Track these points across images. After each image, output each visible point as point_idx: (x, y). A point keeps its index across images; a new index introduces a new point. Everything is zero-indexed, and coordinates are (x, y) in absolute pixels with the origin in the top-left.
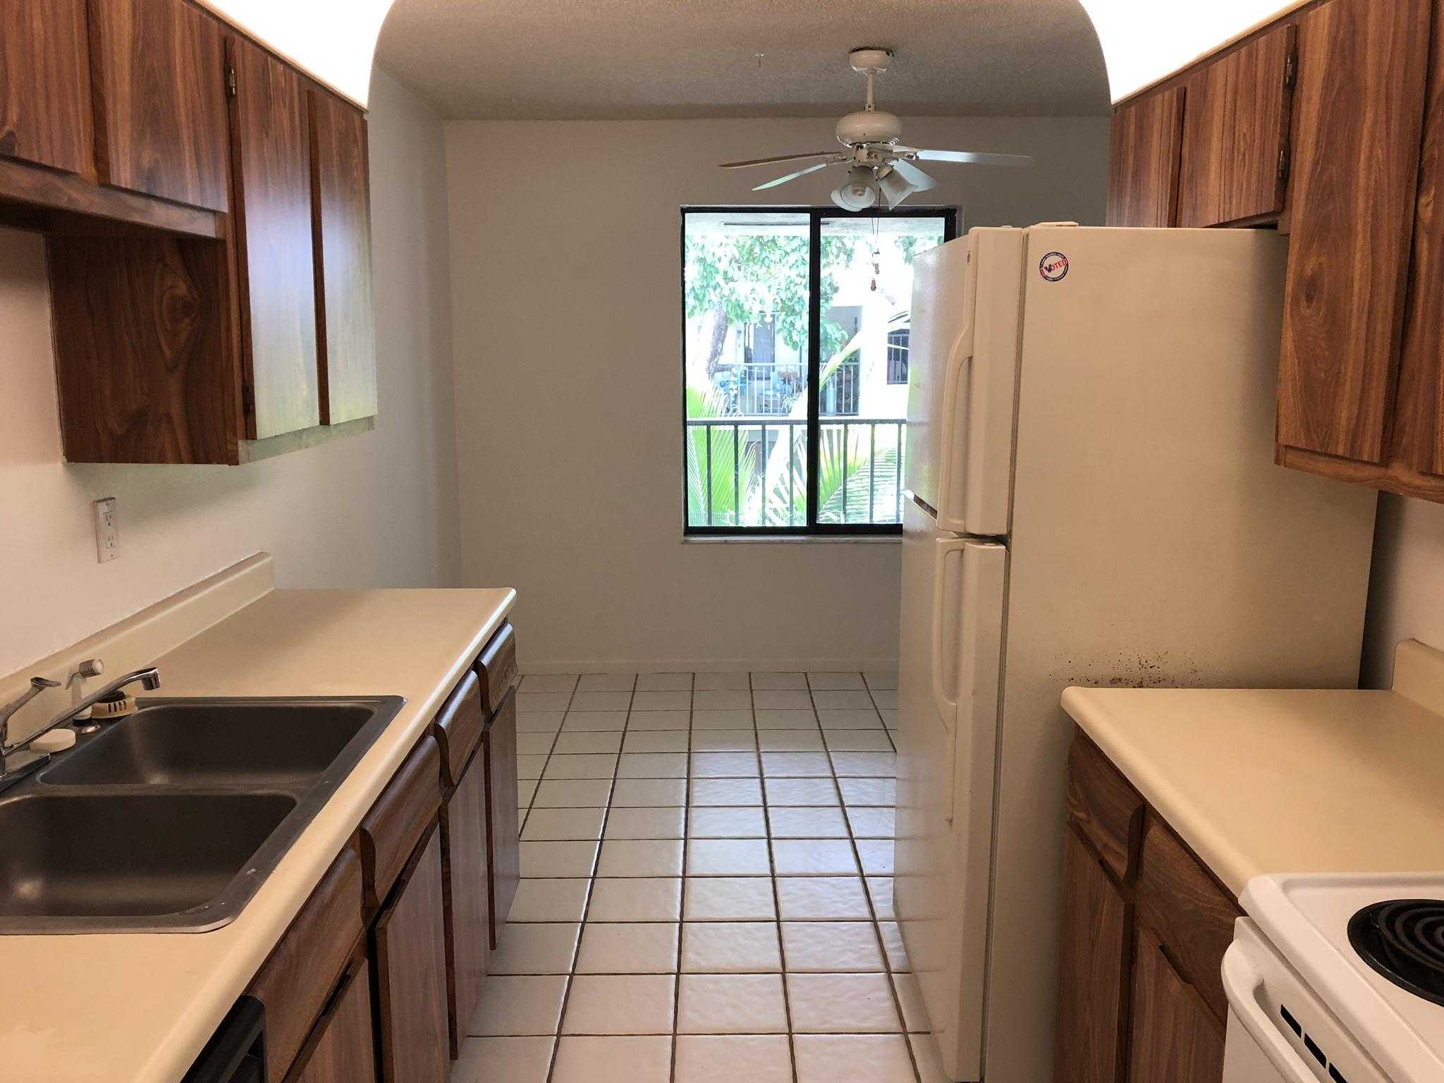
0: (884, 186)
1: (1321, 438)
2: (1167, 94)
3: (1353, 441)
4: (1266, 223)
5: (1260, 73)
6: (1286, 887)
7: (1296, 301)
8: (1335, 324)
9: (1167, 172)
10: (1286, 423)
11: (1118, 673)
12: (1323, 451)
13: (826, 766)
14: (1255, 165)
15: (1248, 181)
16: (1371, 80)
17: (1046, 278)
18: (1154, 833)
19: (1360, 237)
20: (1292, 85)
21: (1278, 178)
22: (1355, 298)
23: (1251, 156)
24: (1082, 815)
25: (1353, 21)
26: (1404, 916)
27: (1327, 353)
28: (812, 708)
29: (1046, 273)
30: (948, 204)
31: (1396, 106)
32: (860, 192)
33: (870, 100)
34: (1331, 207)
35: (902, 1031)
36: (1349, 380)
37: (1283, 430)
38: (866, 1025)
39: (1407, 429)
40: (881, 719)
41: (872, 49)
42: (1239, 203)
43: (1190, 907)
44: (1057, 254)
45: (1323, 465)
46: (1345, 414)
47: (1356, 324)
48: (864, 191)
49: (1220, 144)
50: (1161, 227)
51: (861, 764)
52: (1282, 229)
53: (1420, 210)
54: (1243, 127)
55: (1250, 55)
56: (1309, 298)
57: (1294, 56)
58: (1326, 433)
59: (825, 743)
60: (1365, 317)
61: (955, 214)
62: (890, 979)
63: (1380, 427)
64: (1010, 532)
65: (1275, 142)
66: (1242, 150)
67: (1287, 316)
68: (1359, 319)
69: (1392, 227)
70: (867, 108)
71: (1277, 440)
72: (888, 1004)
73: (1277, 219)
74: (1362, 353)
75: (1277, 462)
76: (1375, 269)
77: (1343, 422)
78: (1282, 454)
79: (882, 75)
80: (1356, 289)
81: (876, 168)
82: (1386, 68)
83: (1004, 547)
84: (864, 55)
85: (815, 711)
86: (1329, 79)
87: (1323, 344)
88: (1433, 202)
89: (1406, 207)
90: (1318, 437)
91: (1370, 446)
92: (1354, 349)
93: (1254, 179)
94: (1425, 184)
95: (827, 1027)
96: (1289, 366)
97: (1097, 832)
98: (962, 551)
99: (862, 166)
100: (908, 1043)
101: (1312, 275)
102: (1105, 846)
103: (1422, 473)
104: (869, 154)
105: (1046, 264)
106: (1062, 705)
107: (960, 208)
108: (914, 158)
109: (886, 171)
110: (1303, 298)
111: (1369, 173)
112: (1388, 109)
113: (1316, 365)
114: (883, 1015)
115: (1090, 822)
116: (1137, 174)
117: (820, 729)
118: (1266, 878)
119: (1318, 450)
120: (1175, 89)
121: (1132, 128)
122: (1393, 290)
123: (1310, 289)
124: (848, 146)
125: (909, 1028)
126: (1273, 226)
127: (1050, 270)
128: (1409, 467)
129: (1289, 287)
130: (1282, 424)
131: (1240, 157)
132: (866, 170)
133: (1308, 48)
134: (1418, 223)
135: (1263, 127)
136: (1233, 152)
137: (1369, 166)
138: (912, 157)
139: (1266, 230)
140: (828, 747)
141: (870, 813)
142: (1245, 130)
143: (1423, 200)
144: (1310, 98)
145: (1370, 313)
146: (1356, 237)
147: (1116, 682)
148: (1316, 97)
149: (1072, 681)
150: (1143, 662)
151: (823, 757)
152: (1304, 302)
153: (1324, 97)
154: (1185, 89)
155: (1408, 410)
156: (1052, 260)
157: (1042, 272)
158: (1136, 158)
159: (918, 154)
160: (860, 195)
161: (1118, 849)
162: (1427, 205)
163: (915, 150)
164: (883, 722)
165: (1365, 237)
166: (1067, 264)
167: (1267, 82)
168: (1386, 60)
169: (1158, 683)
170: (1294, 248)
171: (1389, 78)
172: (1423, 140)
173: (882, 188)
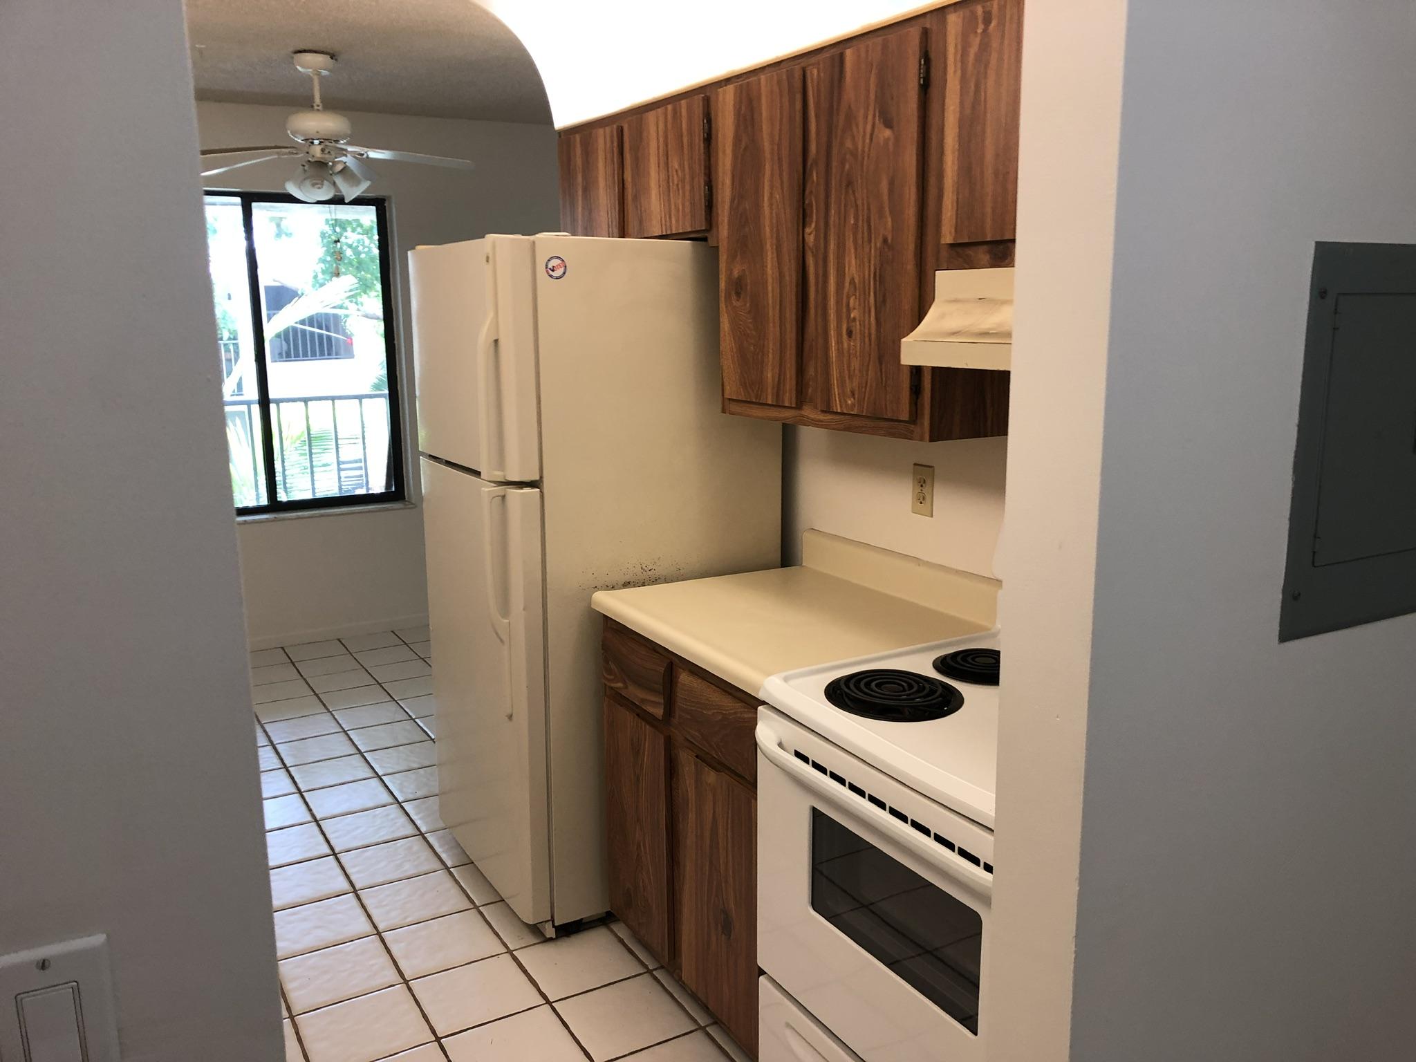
0: (339, 181)
1: (755, 392)
2: (608, 129)
3: (778, 396)
4: (697, 237)
5: (684, 126)
6: (786, 679)
7: (728, 297)
8: (757, 312)
9: (615, 190)
10: (729, 383)
11: (627, 578)
12: (757, 401)
13: (334, 724)
14: (687, 194)
15: (683, 205)
16: (767, 146)
17: (551, 276)
18: (684, 678)
19: (769, 253)
20: (709, 139)
21: (705, 206)
22: (770, 295)
23: (683, 187)
24: (620, 685)
25: (750, 101)
26: (853, 681)
27: (754, 333)
28: (301, 677)
29: (551, 273)
30: (378, 194)
31: (785, 167)
32: (319, 186)
33: (317, 100)
34: (747, 229)
35: (473, 907)
36: (771, 351)
37: (727, 388)
38: (444, 910)
39: (811, 383)
40: (372, 676)
41: (316, 52)
42: (677, 221)
43: (720, 717)
44: (557, 257)
45: (757, 412)
46: (770, 375)
47: (772, 313)
48: (322, 185)
49: (657, 175)
50: (613, 237)
51: (366, 715)
52: (711, 242)
53: (806, 236)
54: (675, 164)
55: (675, 111)
56: (738, 294)
57: (708, 118)
58: (759, 388)
59: (324, 705)
60: (778, 307)
61: (384, 203)
62: (451, 874)
63: (794, 382)
64: (541, 477)
65: (701, 180)
66: (676, 182)
67: (722, 305)
68: (774, 308)
69: (789, 247)
70: (316, 108)
71: (723, 395)
72: (455, 890)
73: (706, 235)
74: (778, 333)
75: (724, 411)
76: (781, 275)
77: (770, 380)
78: (727, 405)
79: (324, 77)
80: (770, 288)
81: (331, 164)
82: (777, 138)
83: (538, 490)
84: (308, 57)
85: (305, 679)
86: (737, 139)
87: (751, 326)
88: (814, 233)
89: (798, 235)
90: (753, 391)
91: (788, 398)
92: (773, 330)
93: (687, 204)
94: (807, 219)
95: (409, 920)
96: (727, 343)
97: (635, 693)
98: (504, 497)
99: (316, 161)
100: (481, 914)
101: (738, 278)
102: (643, 701)
103: (823, 412)
104: (323, 150)
105: (550, 266)
106: (593, 606)
107: (390, 197)
108: (365, 156)
109: (340, 167)
110: (733, 293)
111: (771, 209)
112: (780, 166)
113: (747, 341)
114: (455, 900)
115: (626, 688)
116: (586, 190)
117: (316, 694)
118: (772, 678)
119: (754, 400)
120: (615, 126)
121: (578, 151)
122: (794, 289)
123: (738, 287)
124: (299, 141)
125: (477, 903)
126: (705, 239)
127: (553, 271)
128: (816, 408)
129: (722, 285)
130: (726, 384)
131: (675, 187)
132: (321, 165)
133: (720, 114)
134: (806, 245)
135: (691, 168)
136: (668, 183)
137: (771, 205)
138: (363, 155)
139: (699, 242)
140: (329, 707)
141: (388, 754)
142: (677, 167)
143: (808, 230)
144: (724, 152)
145: (781, 305)
146: (767, 254)
147: (626, 585)
148: (729, 151)
149: (596, 588)
150: (644, 567)
151: (327, 717)
152: (734, 297)
153: (734, 151)
154: (622, 127)
155: (811, 371)
156: (555, 262)
157: (548, 272)
158: (585, 178)
159: (369, 153)
160: (319, 188)
161: (653, 699)
162: (810, 234)
163: (366, 149)
164: (374, 678)
165: (772, 253)
166: (566, 267)
167: (690, 133)
168: (776, 132)
169: (655, 581)
170: (723, 258)
171: (779, 145)
172: (804, 190)
173: (337, 182)
